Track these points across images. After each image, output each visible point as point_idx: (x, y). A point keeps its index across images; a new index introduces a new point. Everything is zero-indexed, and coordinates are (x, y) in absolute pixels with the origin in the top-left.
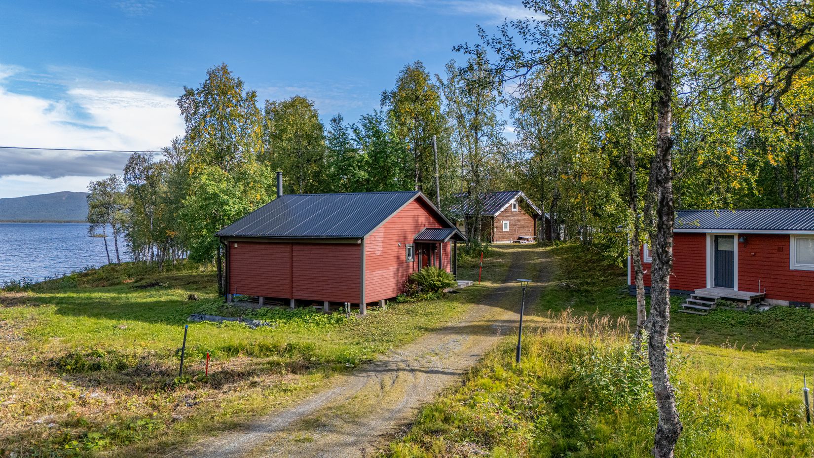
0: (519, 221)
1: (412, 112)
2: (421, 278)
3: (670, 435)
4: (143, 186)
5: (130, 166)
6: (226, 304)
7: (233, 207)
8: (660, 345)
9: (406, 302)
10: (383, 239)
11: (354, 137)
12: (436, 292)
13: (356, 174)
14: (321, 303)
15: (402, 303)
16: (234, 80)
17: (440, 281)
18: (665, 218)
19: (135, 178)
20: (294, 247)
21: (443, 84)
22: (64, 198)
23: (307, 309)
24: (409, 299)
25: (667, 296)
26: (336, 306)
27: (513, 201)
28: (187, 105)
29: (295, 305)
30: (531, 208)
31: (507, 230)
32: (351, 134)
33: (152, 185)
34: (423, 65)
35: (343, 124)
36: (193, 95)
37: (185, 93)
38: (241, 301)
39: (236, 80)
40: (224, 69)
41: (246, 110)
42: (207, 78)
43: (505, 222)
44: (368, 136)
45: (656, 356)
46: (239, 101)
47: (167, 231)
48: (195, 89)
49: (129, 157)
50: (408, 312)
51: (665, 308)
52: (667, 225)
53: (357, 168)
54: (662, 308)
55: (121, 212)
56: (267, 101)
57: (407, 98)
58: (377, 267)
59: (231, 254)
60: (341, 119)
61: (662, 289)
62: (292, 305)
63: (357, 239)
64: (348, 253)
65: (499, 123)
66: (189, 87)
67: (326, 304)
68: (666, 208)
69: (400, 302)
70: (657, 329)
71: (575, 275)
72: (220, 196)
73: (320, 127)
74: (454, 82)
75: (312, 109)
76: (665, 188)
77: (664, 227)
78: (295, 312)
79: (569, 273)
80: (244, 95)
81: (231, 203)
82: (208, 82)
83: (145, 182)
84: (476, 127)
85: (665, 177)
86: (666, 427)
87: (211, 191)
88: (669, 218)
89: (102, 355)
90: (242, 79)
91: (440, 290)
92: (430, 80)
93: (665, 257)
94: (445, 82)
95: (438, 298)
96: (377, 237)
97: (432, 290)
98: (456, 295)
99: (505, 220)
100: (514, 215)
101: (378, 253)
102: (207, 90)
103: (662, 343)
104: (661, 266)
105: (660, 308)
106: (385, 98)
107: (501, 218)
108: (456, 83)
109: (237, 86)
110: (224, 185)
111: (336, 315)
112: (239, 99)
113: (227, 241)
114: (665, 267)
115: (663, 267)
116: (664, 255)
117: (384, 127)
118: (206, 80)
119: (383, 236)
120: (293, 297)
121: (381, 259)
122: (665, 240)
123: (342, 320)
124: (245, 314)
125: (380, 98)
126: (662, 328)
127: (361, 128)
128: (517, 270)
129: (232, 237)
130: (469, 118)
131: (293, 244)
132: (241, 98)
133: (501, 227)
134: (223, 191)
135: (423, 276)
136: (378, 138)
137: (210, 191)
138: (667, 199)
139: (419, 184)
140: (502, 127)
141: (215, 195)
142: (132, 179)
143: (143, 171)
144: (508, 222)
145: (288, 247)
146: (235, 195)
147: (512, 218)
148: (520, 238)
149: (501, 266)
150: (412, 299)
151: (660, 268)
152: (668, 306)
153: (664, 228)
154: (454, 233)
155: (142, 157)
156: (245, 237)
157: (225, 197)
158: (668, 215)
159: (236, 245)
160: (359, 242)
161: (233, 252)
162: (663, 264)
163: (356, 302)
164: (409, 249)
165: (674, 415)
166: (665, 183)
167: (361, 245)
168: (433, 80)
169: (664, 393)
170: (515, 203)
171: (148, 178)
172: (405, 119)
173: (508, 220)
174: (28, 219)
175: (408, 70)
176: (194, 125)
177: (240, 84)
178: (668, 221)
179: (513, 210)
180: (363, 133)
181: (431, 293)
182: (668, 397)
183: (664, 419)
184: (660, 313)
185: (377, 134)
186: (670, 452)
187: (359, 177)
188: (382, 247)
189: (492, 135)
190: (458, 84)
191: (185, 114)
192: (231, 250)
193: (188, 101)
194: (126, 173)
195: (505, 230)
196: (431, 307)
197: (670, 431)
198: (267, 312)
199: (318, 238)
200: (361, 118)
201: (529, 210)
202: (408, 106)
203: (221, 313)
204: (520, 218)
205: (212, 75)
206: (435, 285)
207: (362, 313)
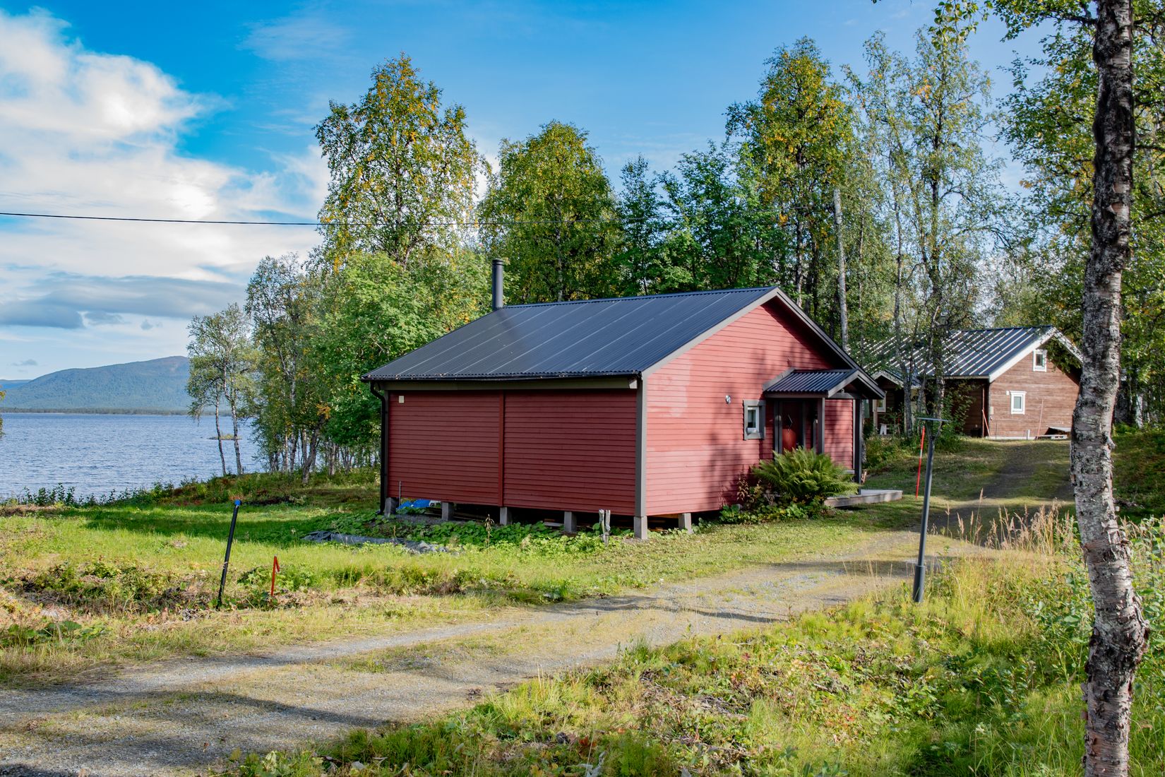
0: (1049, 392)
1: (788, 143)
2: (775, 474)
3: (1117, 647)
4: (281, 319)
5: (258, 283)
6: (380, 517)
7: (407, 330)
8: (1093, 434)
9: (740, 521)
10: (688, 384)
11: (667, 199)
12: (808, 502)
13: (668, 273)
14: (558, 516)
15: (731, 523)
16: (422, 87)
17: (816, 479)
18: (1109, 138)
19: (266, 305)
20: (508, 400)
21: (860, 84)
22: (173, 369)
23: (528, 527)
24: (747, 515)
25: (1113, 320)
26: (586, 521)
27: (1034, 348)
28: (334, 138)
29: (509, 520)
30: (1070, 355)
31: (1022, 411)
32: (661, 194)
33: (295, 317)
34: (816, 45)
35: (648, 178)
36: (346, 117)
37: (330, 113)
38: (412, 513)
39: (427, 87)
40: (404, 65)
41: (444, 145)
42: (372, 84)
43: (1014, 394)
44: (695, 196)
45: (1084, 460)
46: (431, 128)
47: (318, 406)
48: (348, 105)
49: (257, 267)
50: (738, 540)
51: (1107, 348)
52: (1113, 154)
53: (669, 261)
54: (1100, 347)
55: (246, 375)
56: (505, 141)
57: (779, 117)
58: (675, 443)
59: (393, 418)
60: (642, 166)
61: (1101, 306)
62: (504, 517)
63: (630, 377)
64: (612, 410)
65: (988, 162)
66: (339, 102)
67: (568, 517)
68: (1111, 115)
69: (726, 522)
70: (1089, 396)
71: (1145, 485)
72: (381, 309)
73: (601, 185)
74: (883, 78)
75: (584, 146)
76: (1111, 67)
77: (1108, 158)
78: (505, 531)
79: (1135, 480)
80: (441, 116)
81: (402, 323)
82: (374, 92)
83: (284, 313)
84: (933, 175)
85: (1112, 43)
86: (1107, 627)
87: (365, 299)
88: (1118, 135)
89: (112, 573)
90: (438, 86)
91: (817, 498)
92: (829, 74)
93: (1109, 228)
94: (865, 80)
95: (810, 515)
96: (674, 378)
97: (799, 500)
98: (851, 513)
99: (1015, 389)
100: (1037, 379)
101: (676, 412)
102: (371, 109)
103: (1096, 430)
104: (1098, 250)
105: (1093, 347)
106: (735, 118)
107: (1006, 385)
108: (888, 80)
109: (428, 99)
110: (391, 289)
111: (583, 537)
112: (432, 123)
113: (386, 390)
114: (1107, 253)
115: (1102, 253)
116: (1107, 224)
117: (730, 178)
118: (371, 90)
119: (688, 378)
120: (506, 502)
121: (685, 426)
122: (1108, 188)
123: (593, 546)
124: (412, 533)
125: (727, 118)
126: (1099, 393)
127: (680, 179)
128: (1011, 476)
129: (392, 381)
130: (919, 154)
131: (506, 394)
132: (436, 121)
133: (1007, 406)
134: (389, 298)
135: (779, 468)
136: (717, 200)
137: (364, 297)
138: (1115, 93)
139: (805, 296)
140: (992, 173)
141: (373, 307)
142: (262, 307)
143: (280, 292)
144: (1022, 394)
145: (497, 399)
146: (411, 308)
147: (1034, 386)
148: (1051, 431)
149: (977, 468)
150: (754, 517)
151: (1096, 256)
152: (1114, 344)
153: (1107, 162)
154: (851, 379)
155: (279, 265)
156: (416, 381)
157: (392, 311)
158: (1116, 129)
159: (401, 399)
160: (633, 385)
161: (396, 413)
162: (1103, 246)
163: (624, 511)
164: (752, 412)
165: (1124, 598)
166: (1111, 57)
167: (638, 393)
168: (837, 77)
169: (1102, 545)
170: (1039, 352)
171: (289, 304)
172: (775, 158)
173: (1022, 389)
174: (111, 407)
175: (782, 60)
176: (345, 175)
177: (433, 95)
178: (1116, 143)
179: (1036, 368)
180: (685, 189)
181: (795, 505)
182: (1108, 555)
183: (1102, 609)
184: (1094, 358)
185: (716, 192)
186: (1117, 689)
187: (673, 281)
188: (685, 399)
189: (971, 190)
190: (892, 81)
191: (328, 155)
192: (394, 409)
193: (335, 130)
194: (251, 298)
195: (1014, 411)
196: (790, 532)
197: (1115, 636)
198: (452, 530)
199: (553, 379)
200: (682, 158)
201: (1063, 361)
202: (780, 131)
203: (367, 530)
204: (1051, 386)
205: (381, 78)
206: (803, 486)
207: (638, 536)
